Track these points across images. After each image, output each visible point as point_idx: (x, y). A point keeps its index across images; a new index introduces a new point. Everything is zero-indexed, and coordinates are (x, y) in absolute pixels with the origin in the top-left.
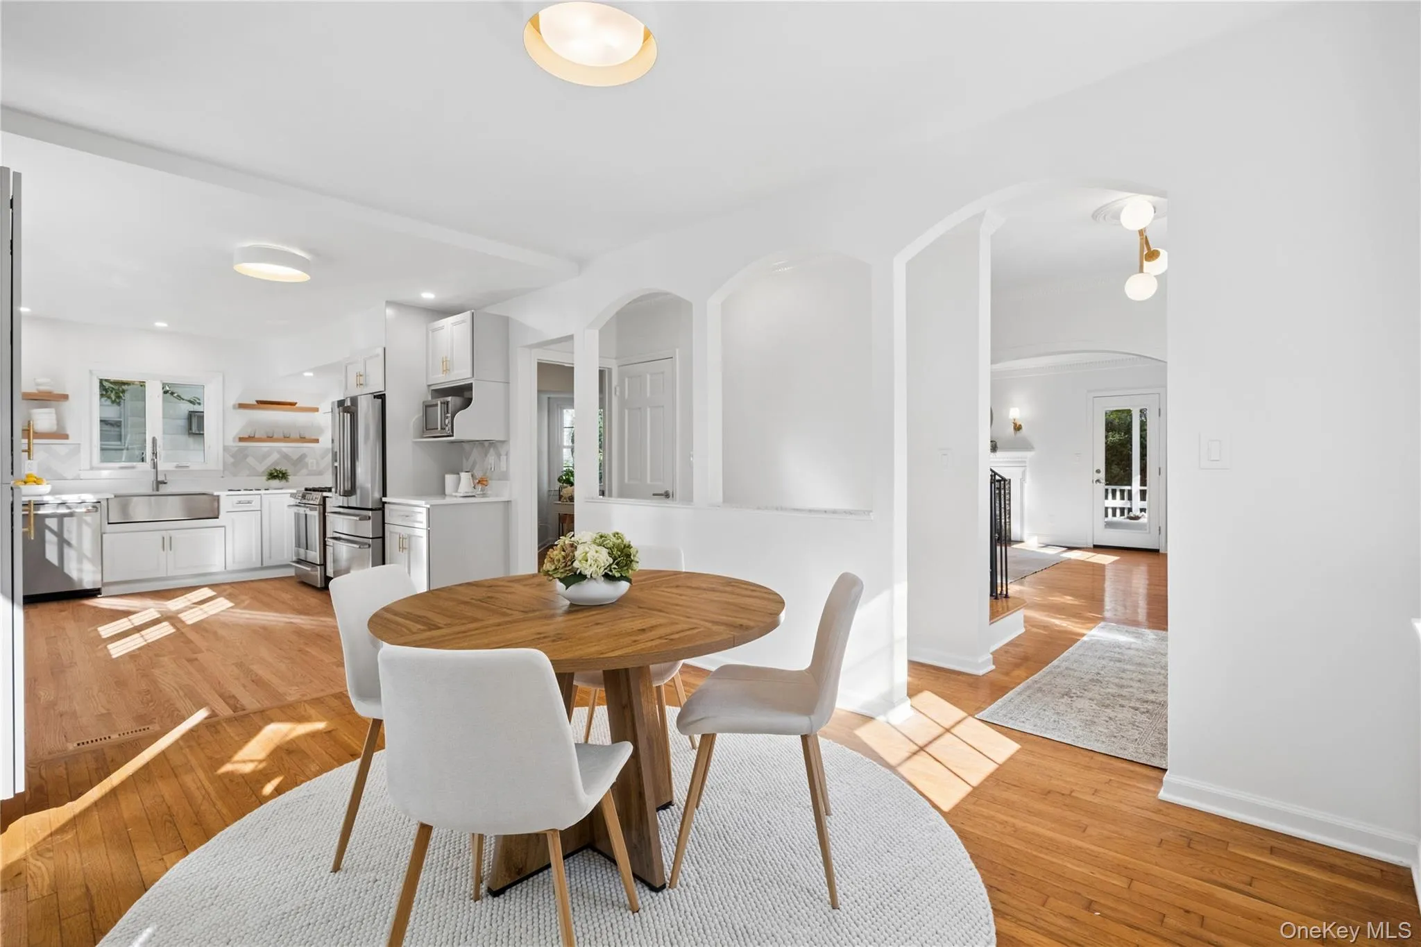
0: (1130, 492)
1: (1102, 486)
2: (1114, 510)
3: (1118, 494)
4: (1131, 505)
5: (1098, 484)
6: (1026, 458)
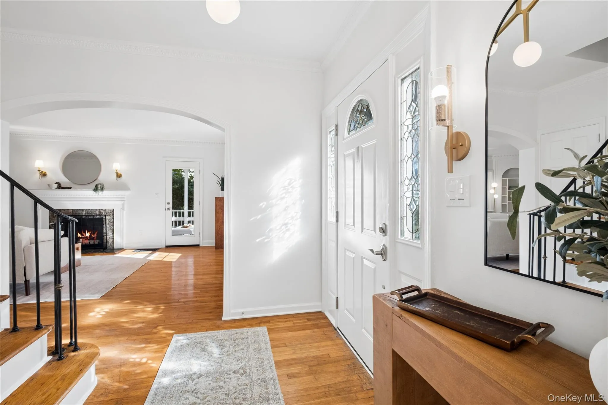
0: (183, 213)
1: (170, 212)
2: (176, 222)
3: (178, 214)
4: (184, 219)
5: (168, 211)
6: (125, 195)
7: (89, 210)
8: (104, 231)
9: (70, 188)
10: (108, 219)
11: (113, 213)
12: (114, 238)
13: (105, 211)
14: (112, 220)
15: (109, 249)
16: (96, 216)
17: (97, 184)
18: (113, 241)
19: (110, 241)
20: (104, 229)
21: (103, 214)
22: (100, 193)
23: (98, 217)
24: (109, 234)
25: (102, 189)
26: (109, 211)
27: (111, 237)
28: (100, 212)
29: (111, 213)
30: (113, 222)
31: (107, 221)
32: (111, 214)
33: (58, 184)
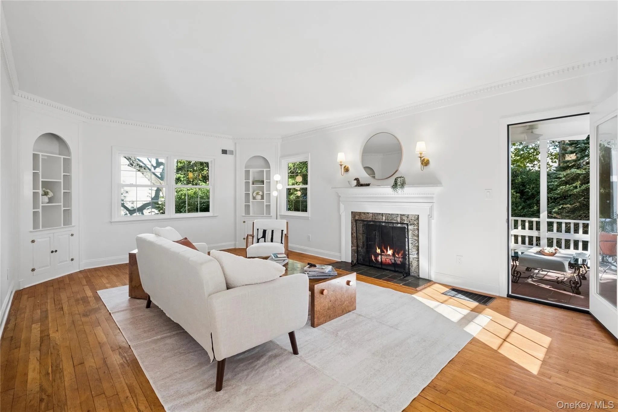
0: (538, 223)
2: (523, 237)
3: (527, 225)
4: (539, 234)
6: (433, 194)
7: (389, 216)
8: (407, 248)
9: (368, 185)
10: (412, 230)
11: (417, 221)
12: (418, 261)
13: (408, 218)
14: (417, 232)
15: (413, 276)
16: (396, 224)
17: (397, 178)
18: (418, 265)
19: (414, 264)
20: (407, 245)
21: (405, 222)
22: (401, 191)
23: (399, 225)
24: (413, 253)
25: (403, 185)
26: (413, 218)
27: (415, 258)
28: (401, 219)
29: (414, 221)
30: (418, 236)
31: (410, 233)
32: (415, 223)
33: (357, 179)
